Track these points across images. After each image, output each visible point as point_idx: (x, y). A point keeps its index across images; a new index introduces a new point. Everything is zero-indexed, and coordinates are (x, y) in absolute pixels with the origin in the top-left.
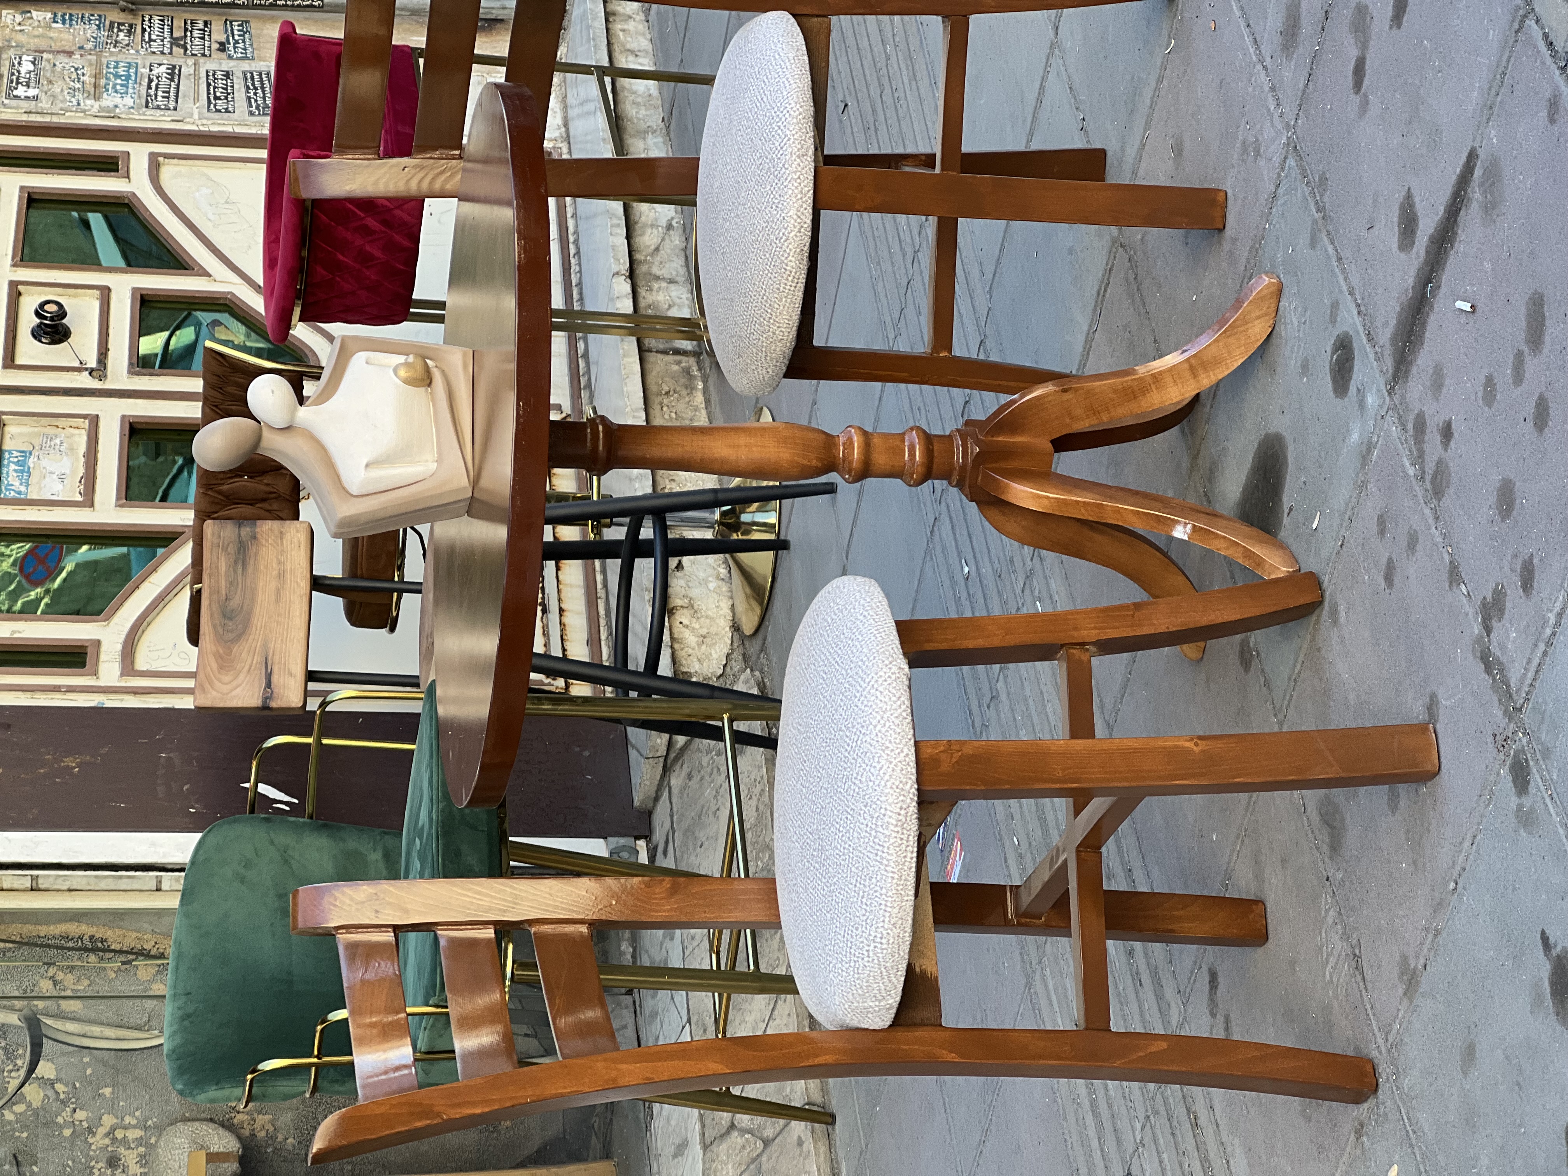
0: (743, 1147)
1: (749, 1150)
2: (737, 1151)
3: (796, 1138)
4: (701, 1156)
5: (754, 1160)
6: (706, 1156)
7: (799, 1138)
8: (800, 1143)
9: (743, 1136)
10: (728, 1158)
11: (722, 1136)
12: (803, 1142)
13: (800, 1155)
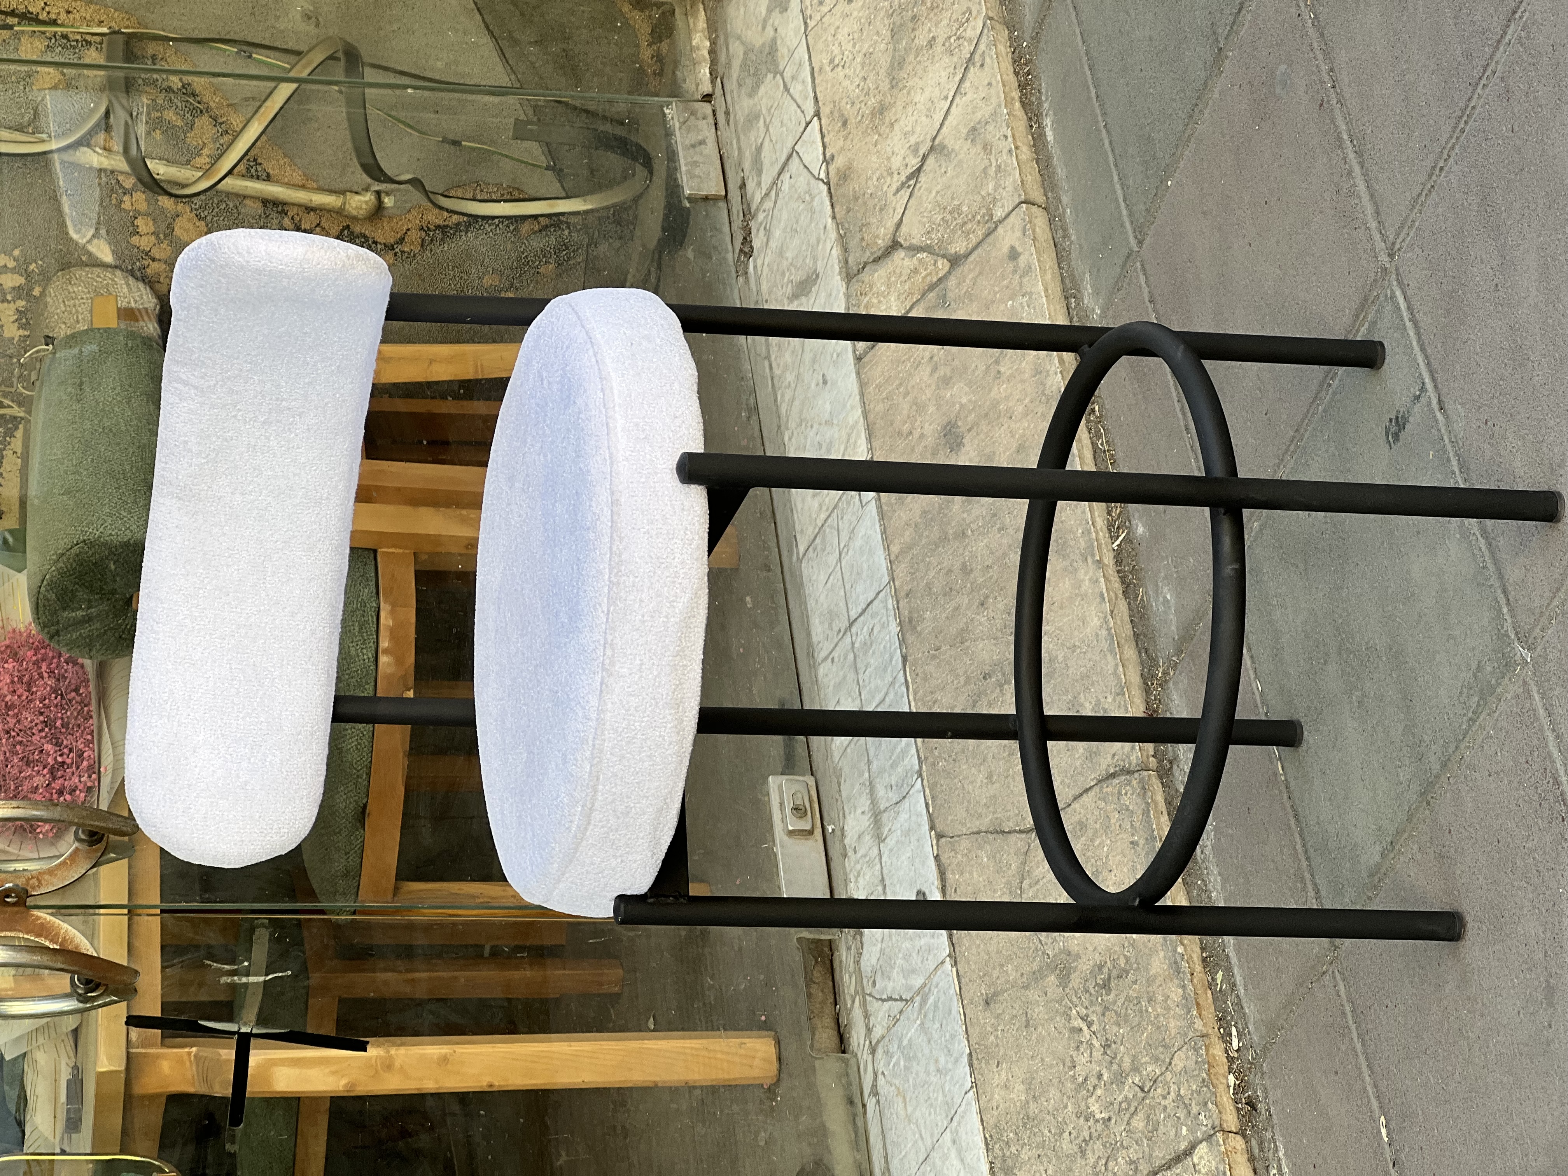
0: (916, 271)
1: (924, 273)
2: (903, 278)
3: (1005, 250)
4: (843, 289)
5: (932, 287)
6: (851, 290)
7: (1013, 248)
8: (1014, 255)
9: (914, 256)
10: (889, 286)
11: (877, 260)
12: (1019, 254)
13: (1015, 272)
